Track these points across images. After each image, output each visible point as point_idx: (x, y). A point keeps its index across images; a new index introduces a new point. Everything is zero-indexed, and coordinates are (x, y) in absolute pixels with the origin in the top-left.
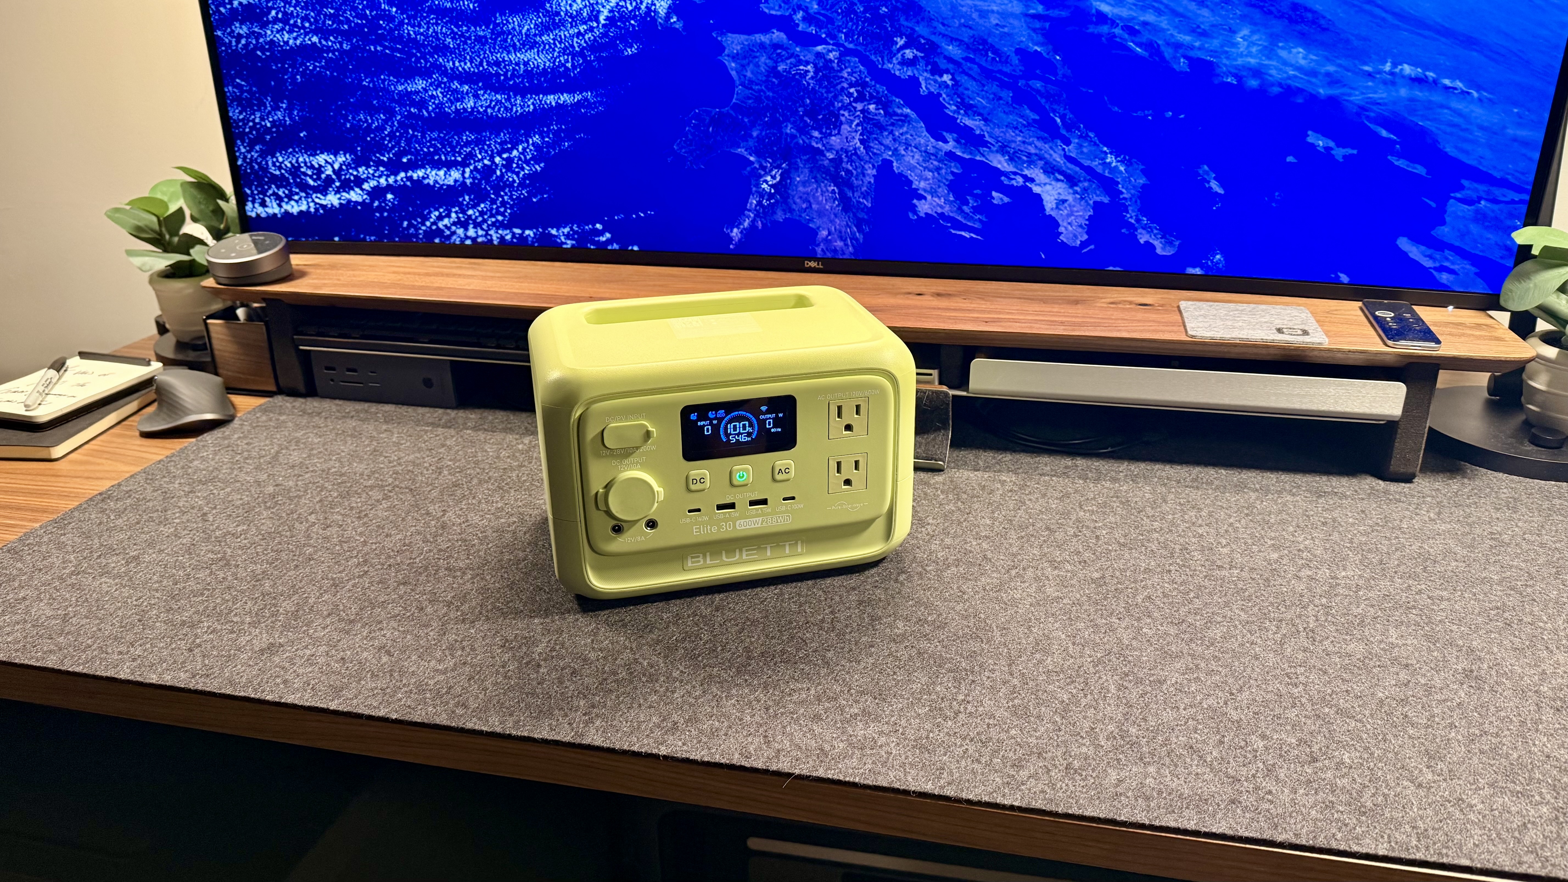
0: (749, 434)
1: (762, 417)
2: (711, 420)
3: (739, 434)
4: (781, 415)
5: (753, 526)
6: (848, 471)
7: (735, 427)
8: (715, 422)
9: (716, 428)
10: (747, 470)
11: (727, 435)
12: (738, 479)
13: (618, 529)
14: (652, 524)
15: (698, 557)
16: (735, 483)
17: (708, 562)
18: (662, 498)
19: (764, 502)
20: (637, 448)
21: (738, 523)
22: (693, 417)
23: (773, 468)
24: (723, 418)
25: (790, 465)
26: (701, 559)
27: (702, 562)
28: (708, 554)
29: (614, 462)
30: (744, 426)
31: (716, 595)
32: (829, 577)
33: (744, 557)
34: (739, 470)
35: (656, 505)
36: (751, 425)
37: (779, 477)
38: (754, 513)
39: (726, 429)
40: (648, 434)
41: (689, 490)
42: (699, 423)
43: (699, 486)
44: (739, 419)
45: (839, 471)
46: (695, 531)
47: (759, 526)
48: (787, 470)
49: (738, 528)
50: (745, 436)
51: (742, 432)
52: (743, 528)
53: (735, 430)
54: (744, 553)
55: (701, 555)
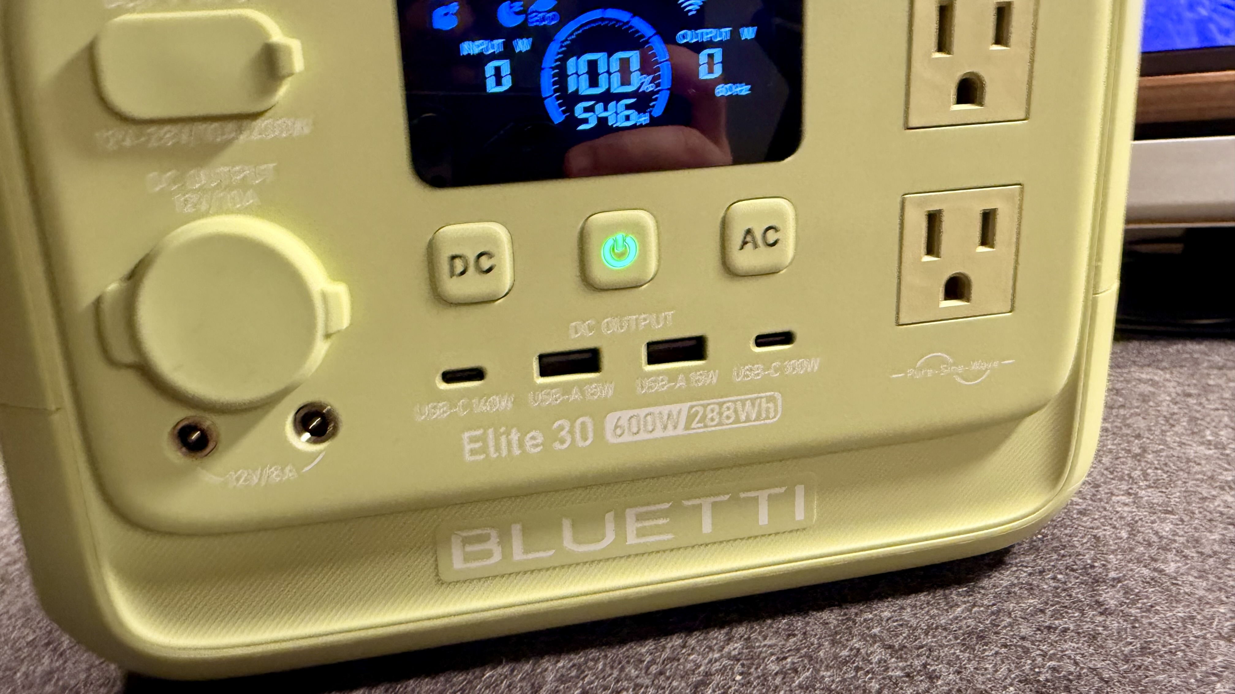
0: (642, 100)
1: (686, 36)
2: (509, 36)
4: (750, 33)
5: (659, 433)
6: (960, 250)
7: (593, 65)
8: (523, 45)
9: (526, 71)
10: (638, 229)
11: (567, 99)
13: (194, 438)
14: (317, 421)
15: (485, 538)
16: (598, 274)
17: (518, 554)
18: (341, 320)
19: (695, 349)
21: (610, 420)
23: (724, 225)
24: (550, 33)
25: (782, 214)
26: (493, 545)
27: (497, 557)
28: (516, 529)
30: (625, 65)
31: (546, 663)
32: (881, 597)
34: (612, 228)
36: (649, 68)
37: (744, 259)
38: (662, 386)
39: (562, 76)
41: (439, 295)
42: (462, 47)
43: (473, 283)
45: (931, 246)
46: (468, 447)
47: (680, 431)
48: (772, 236)
49: (610, 438)
50: (628, 107)
51: (617, 88)
52: (627, 438)
53: (594, 82)
54: (632, 527)
55: (494, 533)
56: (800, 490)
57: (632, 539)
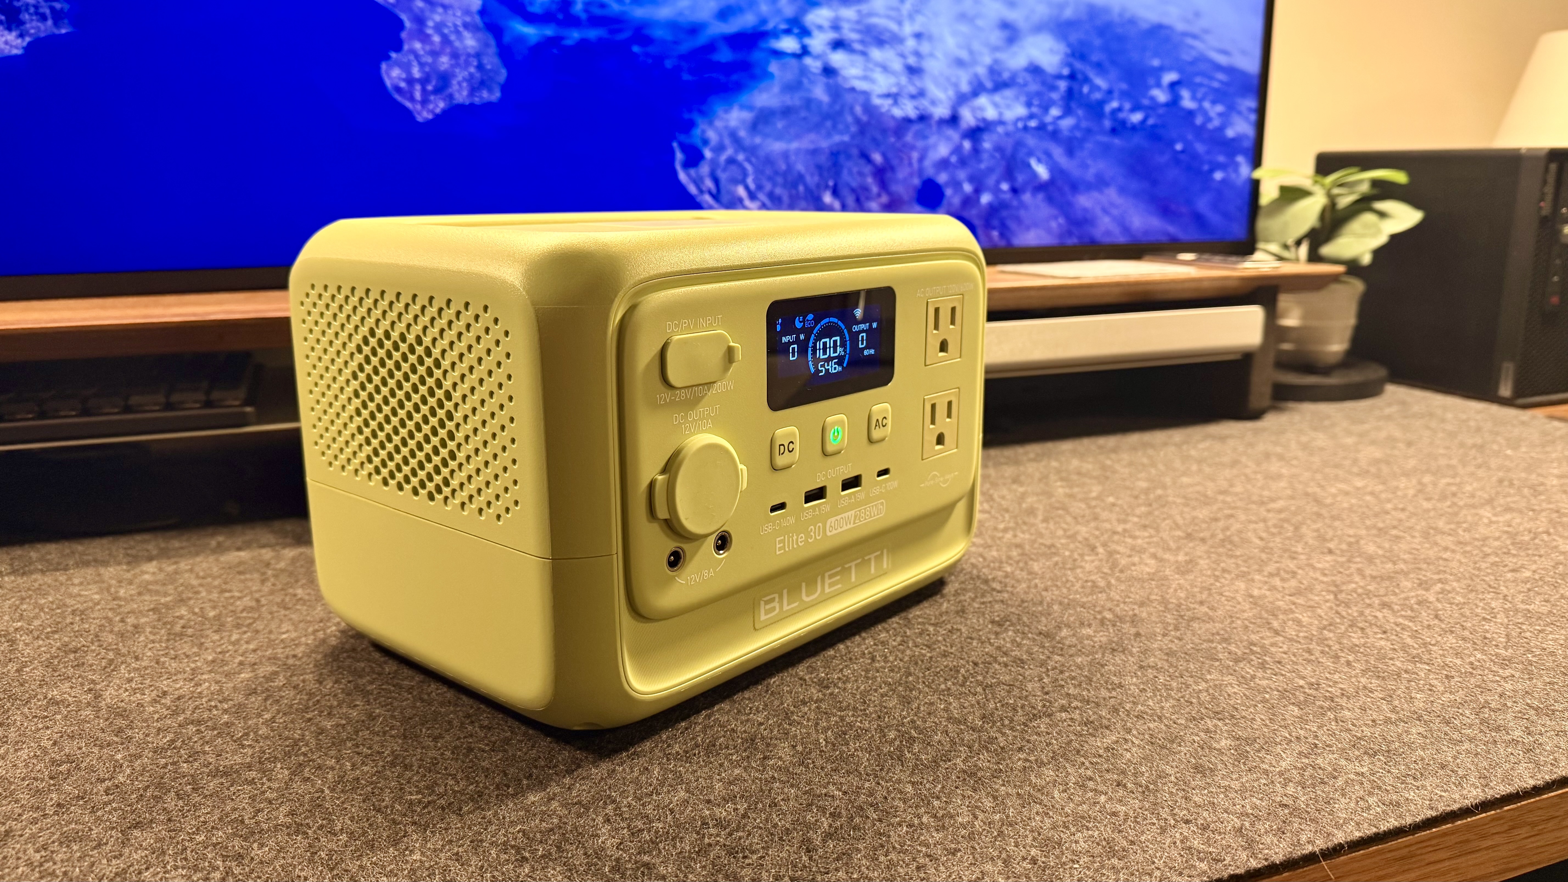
0: (840, 360)
1: (856, 328)
2: (798, 333)
3: (829, 359)
4: (877, 325)
5: (845, 528)
6: (941, 421)
7: (825, 346)
8: (802, 337)
9: (803, 348)
10: (841, 424)
11: (816, 361)
12: (832, 440)
13: (674, 559)
14: (723, 542)
15: (773, 599)
16: (829, 448)
17: (785, 606)
18: (744, 486)
19: (857, 481)
20: (713, 384)
21: (828, 523)
22: (780, 324)
23: (869, 418)
24: (811, 330)
25: (888, 411)
26: (776, 603)
27: (777, 610)
28: (785, 591)
29: (679, 417)
30: (835, 343)
33: (827, 590)
35: (739, 497)
36: (843, 345)
37: (876, 434)
38: (847, 502)
39: (814, 350)
40: (729, 355)
41: (773, 466)
42: (784, 339)
43: (785, 459)
44: (828, 332)
45: (932, 421)
46: (778, 546)
47: (852, 526)
48: (885, 422)
49: (829, 534)
50: (835, 363)
51: (832, 355)
52: (834, 532)
53: (825, 353)
55: (776, 596)
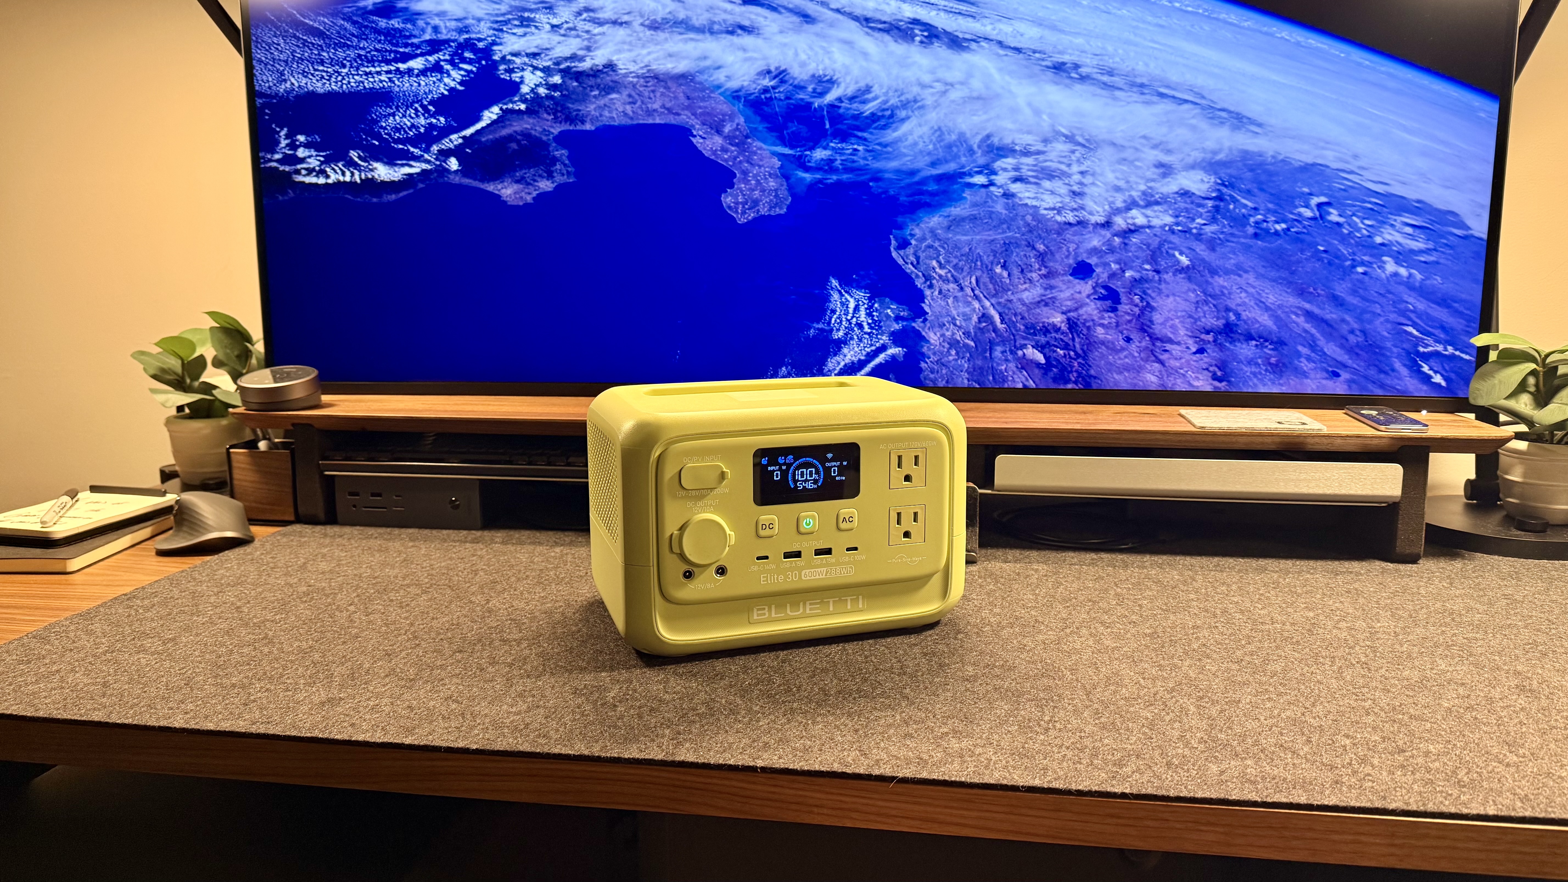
0: (815, 482)
1: (828, 464)
2: (780, 465)
3: (806, 481)
4: (845, 463)
5: (817, 577)
6: (907, 523)
7: (802, 472)
8: (784, 467)
9: (785, 474)
10: (813, 517)
11: (795, 481)
12: (805, 526)
13: (688, 575)
14: (721, 571)
15: (764, 609)
16: (802, 530)
17: (774, 614)
18: (733, 542)
19: (828, 551)
20: (712, 489)
21: (803, 573)
22: (764, 461)
23: (838, 516)
24: (791, 464)
25: (854, 513)
26: (766, 611)
27: (767, 615)
28: (773, 606)
29: (690, 504)
30: (811, 473)
31: (780, 652)
34: (806, 517)
35: (727, 548)
36: (817, 472)
37: (843, 526)
38: (819, 562)
39: (794, 475)
40: (723, 475)
41: (758, 536)
42: (769, 468)
43: (767, 532)
44: (807, 465)
45: (899, 523)
46: (763, 580)
47: (824, 577)
48: (851, 519)
49: (803, 579)
50: (811, 483)
51: (809, 478)
52: (808, 578)
53: (802, 476)
54: (808, 607)
55: (766, 607)
56: (860, 597)
57: (808, 611)
